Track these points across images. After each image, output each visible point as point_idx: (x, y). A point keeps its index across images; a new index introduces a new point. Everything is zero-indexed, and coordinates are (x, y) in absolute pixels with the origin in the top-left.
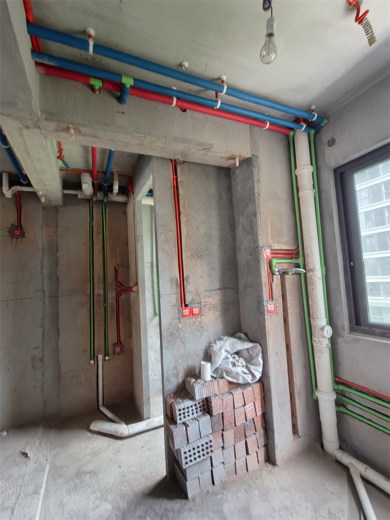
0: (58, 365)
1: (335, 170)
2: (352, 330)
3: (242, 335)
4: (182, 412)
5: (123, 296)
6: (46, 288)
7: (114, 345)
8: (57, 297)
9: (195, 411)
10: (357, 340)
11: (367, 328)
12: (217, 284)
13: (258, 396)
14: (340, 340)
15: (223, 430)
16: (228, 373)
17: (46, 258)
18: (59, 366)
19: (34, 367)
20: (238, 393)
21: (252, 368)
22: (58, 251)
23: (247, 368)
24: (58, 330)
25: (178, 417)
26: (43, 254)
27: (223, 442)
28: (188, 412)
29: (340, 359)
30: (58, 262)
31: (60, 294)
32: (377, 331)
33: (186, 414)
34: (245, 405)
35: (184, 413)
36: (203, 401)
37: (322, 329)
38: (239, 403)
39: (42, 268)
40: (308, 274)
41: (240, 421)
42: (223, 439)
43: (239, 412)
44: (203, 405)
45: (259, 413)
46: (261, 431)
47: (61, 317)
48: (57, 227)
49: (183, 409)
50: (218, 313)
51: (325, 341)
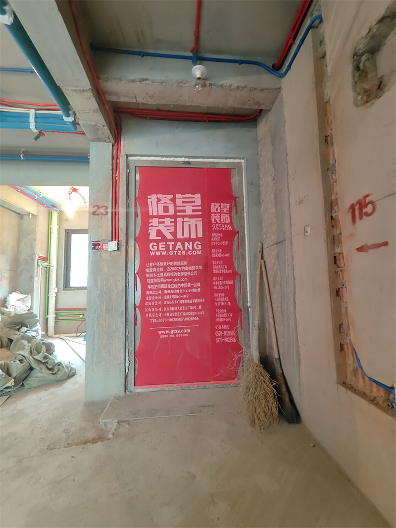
1: (66, 230)
2: (64, 290)
10: (66, 293)
11: (69, 288)
12: (9, 268)
14: (59, 294)
29: (58, 301)
32: (73, 289)
37: (54, 289)
40: (51, 268)
50: (8, 281)
51: (54, 294)
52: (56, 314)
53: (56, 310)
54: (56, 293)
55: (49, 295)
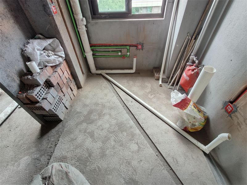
2: (93, 18)
3: (40, 36)
4: (38, 95)
9: (44, 90)
10: (96, 23)
11: (99, 16)
13: (67, 67)
14: (89, 25)
15: (61, 89)
16: (48, 62)
20: (58, 69)
21: (59, 54)
23: (55, 55)
25: (38, 99)
27: (63, 93)
28: (41, 93)
29: (90, 35)
32: (103, 16)
33: (41, 94)
34: (64, 73)
35: (39, 95)
36: (44, 83)
37: (82, 20)
38: (61, 74)
41: (65, 81)
42: (63, 92)
43: (63, 78)
44: (46, 85)
45: (70, 73)
46: (73, 80)
49: (38, 93)
51: (84, 27)
52: (92, 50)
53: (91, 46)
54: (86, 26)
55: (79, 30)
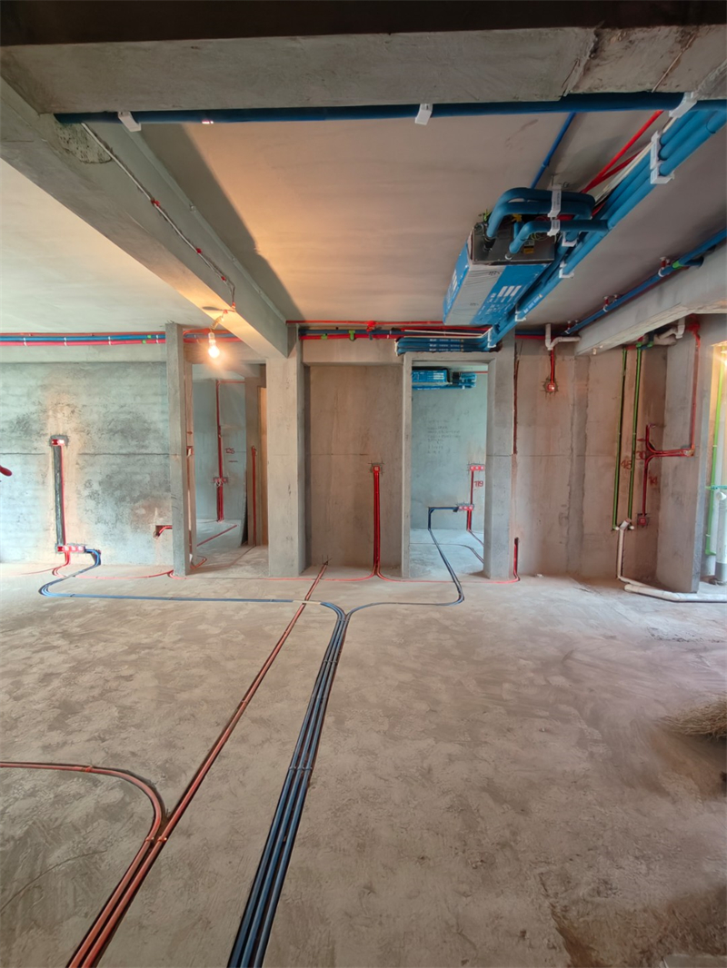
0: (581, 526)
5: (653, 460)
6: (574, 446)
7: (639, 515)
8: (584, 456)
17: (576, 414)
18: (583, 526)
19: (560, 524)
22: (587, 406)
24: (583, 489)
26: (574, 410)
30: (586, 419)
31: (587, 454)
39: (572, 425)
47: (586, 477)
48: (588, 379)
